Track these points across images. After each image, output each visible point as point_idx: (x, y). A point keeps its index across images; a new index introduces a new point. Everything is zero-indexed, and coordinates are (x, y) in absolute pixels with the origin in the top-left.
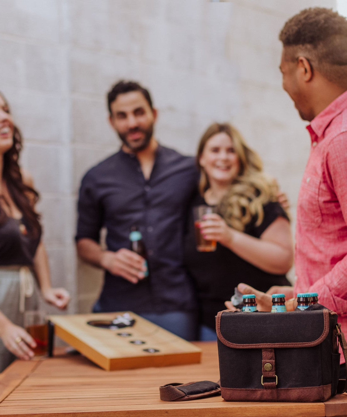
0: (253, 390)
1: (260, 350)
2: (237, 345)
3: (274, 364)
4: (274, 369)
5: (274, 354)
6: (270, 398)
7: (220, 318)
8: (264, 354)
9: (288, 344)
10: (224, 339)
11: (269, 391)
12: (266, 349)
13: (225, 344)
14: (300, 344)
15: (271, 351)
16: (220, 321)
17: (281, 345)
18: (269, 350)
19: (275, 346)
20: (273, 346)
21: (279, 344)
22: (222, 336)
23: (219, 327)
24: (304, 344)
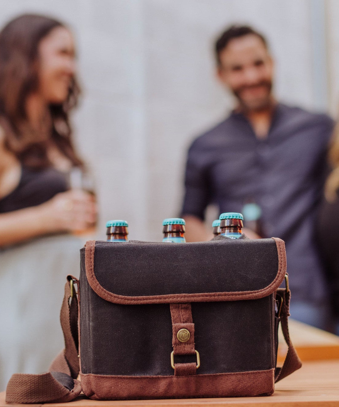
0: (153, 378)
1: (166, 307)
2: (126, 299)
3: (193, 330)
4: (193, 339)
5: (190, 312)
6: (183, 391)
7: (93, 251)
8: (174, 313)
9: (219, 295)
10: (102, 287)
11: (182, 379)
12: (178, 305)
13: (103, 297)
14: (239, 295)
15: (186, 309)
16: (93, 256)
17: (206, 298)
18: (184, 306)
19: (195, 298)
20: (193, 299)
21: (203, 296)
22: (98, 282)
23: (93, 267)
24: (246, 294)
